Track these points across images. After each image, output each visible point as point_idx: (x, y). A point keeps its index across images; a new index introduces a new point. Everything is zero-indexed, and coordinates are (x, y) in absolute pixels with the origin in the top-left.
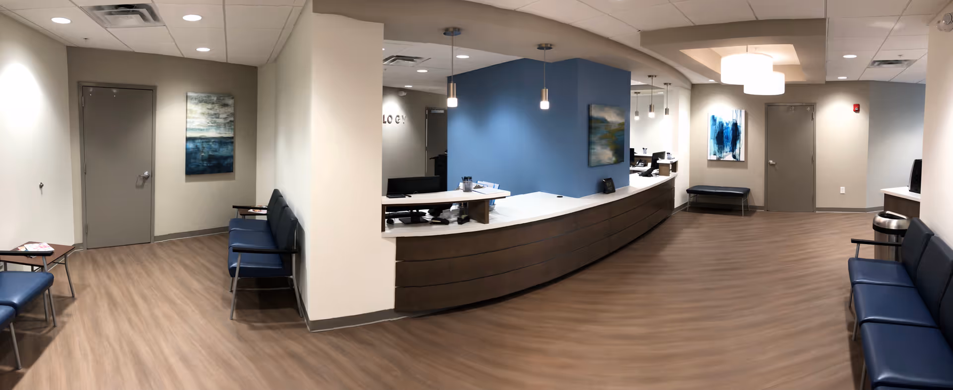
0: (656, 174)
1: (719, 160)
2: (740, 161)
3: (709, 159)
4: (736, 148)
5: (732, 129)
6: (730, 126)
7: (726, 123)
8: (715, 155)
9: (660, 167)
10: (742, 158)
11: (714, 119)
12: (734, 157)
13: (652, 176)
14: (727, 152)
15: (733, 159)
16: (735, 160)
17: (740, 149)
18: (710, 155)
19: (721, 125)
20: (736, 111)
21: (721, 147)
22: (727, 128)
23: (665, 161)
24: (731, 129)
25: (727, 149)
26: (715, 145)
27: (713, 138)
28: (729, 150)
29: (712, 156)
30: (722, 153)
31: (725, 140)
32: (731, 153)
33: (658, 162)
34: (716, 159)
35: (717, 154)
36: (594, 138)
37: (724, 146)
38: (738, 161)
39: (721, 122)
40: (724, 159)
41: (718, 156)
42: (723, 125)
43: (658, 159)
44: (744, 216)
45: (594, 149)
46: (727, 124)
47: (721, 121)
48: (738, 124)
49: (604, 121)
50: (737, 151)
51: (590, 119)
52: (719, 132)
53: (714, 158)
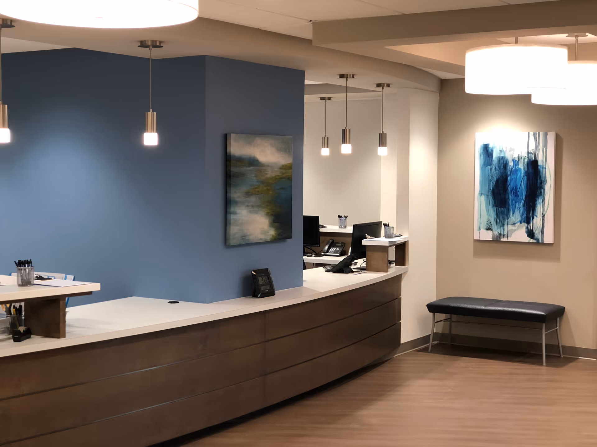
0: (361, 269)
1: (497, 240)
2: (543, 244)
3: (476, 238)
4: (533, 215)
5: (527, 173)
6: (522, 167)
7: (514, 161)
8: (489, 229)
9: (368, 253)
10: (548, 238)
11: (487, 151)
12: (531, 234)
13: (353, 272)
14: (514, 224)
15: (527, 239)
16: (532, 241)
17: (543, 216)
18: (480, 229)
19: (503, 163)
20: (534, 135)
21: (502, 213)
22: (515, 171)
23: (382, 240)
24: (523, 171)
25: (516, 216)
26: (490, 208)
27: (485, 191)
28: (519, 219)
29: (483, 231)
30: (503, 226)
31: (511, 196)
32: (524, 225)
33: (364, 242)
34: (490, 238)
35: (494, 226)
36: (236, 194)
37: (509, 210)
38: (540, 243)
39: (503, 158)
40: (510, 239)
41: (495, 233)
42: (506, 165)
43: (365, 238)
44: (547, 365)
45: (235, 213)
46: (516, 163)
47: (502, 155)
48: (540, 163)
49: (253, 162)
50: (537, 221)
51: (228, 159)
52: (497, 181)
53: (488, 236)
